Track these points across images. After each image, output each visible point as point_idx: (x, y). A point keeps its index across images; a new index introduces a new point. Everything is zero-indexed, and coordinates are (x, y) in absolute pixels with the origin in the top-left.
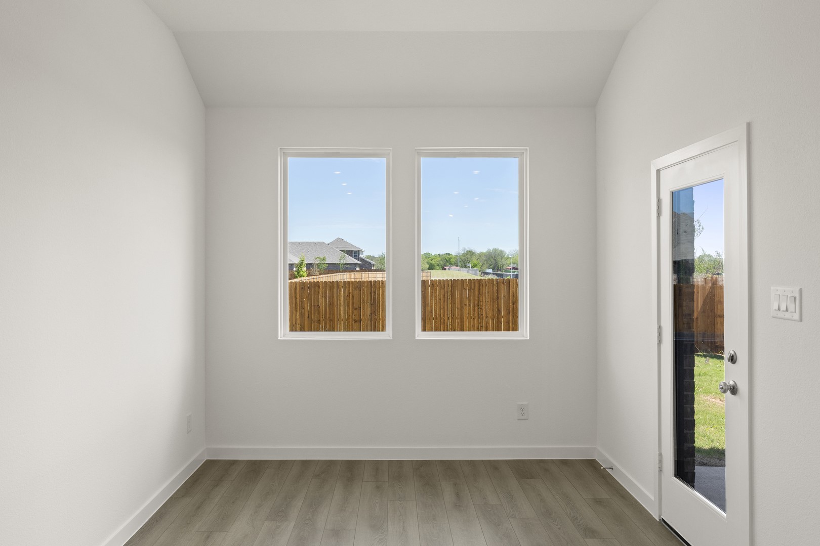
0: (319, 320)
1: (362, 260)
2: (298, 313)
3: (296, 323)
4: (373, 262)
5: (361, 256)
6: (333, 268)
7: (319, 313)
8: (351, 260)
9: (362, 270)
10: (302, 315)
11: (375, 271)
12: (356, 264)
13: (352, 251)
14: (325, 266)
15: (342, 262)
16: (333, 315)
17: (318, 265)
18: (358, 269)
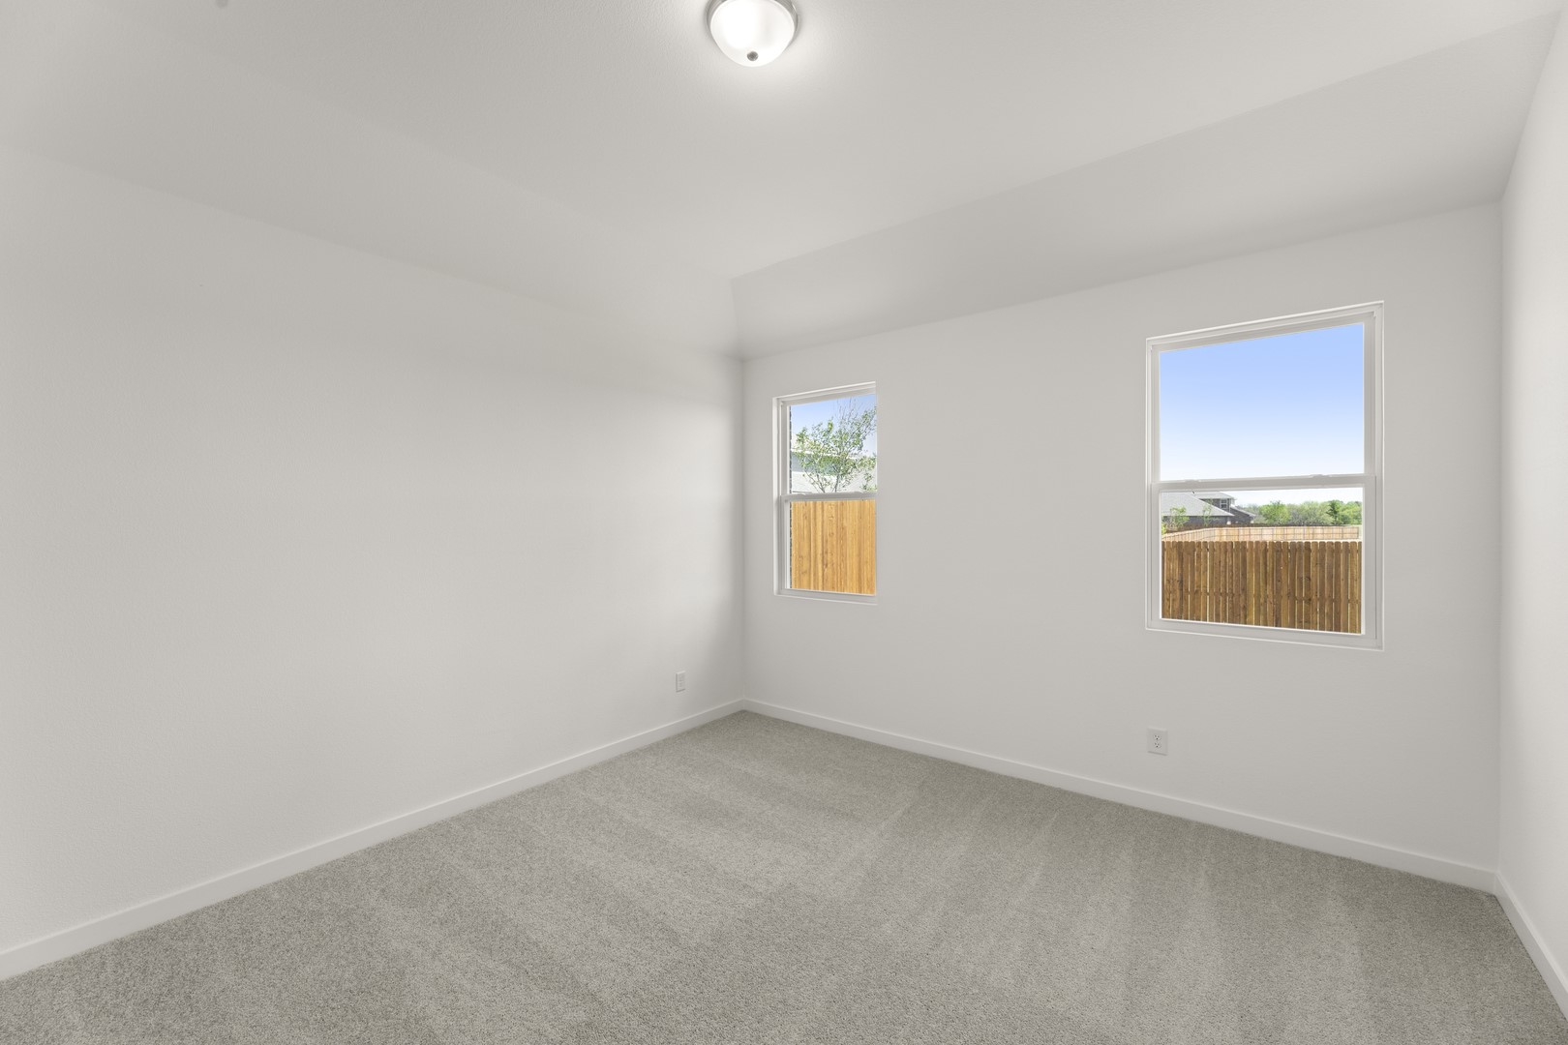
0: (1310, 600)
1: (1233, 511)
2: (1269, 587)
3: (1266, 602)
4: (1251, 515)
5: (1232, 506)
6: (1195, 523)
7: (1308, 588)
8: (1218, 511)
9: (1233, 525)
10: (1277, 592)
11: (1256, 525)
12: (1226, 517)
13: (1218, 500)
14: (1186, 520)
15: (1207, 513)
16: (1338, 592)
17: (1177, 518)
18: (1229, 523)
